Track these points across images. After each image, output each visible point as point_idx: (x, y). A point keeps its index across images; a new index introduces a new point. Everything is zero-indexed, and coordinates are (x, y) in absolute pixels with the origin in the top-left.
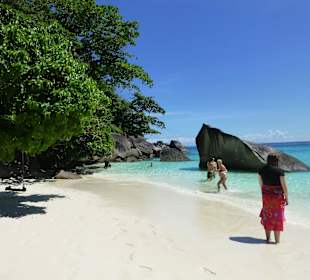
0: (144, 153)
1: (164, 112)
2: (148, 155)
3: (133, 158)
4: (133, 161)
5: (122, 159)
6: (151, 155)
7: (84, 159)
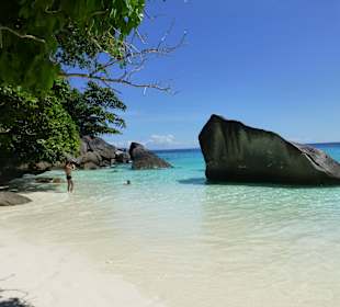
0: (104, 158)
1: (124, 108)
2: (109, 160)
3: (92, 164)
4: (93, 169)
5: (78, 166)
6: (113, 161)
7: (22, 167)
